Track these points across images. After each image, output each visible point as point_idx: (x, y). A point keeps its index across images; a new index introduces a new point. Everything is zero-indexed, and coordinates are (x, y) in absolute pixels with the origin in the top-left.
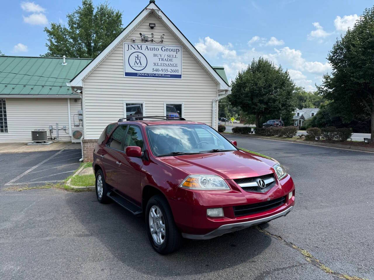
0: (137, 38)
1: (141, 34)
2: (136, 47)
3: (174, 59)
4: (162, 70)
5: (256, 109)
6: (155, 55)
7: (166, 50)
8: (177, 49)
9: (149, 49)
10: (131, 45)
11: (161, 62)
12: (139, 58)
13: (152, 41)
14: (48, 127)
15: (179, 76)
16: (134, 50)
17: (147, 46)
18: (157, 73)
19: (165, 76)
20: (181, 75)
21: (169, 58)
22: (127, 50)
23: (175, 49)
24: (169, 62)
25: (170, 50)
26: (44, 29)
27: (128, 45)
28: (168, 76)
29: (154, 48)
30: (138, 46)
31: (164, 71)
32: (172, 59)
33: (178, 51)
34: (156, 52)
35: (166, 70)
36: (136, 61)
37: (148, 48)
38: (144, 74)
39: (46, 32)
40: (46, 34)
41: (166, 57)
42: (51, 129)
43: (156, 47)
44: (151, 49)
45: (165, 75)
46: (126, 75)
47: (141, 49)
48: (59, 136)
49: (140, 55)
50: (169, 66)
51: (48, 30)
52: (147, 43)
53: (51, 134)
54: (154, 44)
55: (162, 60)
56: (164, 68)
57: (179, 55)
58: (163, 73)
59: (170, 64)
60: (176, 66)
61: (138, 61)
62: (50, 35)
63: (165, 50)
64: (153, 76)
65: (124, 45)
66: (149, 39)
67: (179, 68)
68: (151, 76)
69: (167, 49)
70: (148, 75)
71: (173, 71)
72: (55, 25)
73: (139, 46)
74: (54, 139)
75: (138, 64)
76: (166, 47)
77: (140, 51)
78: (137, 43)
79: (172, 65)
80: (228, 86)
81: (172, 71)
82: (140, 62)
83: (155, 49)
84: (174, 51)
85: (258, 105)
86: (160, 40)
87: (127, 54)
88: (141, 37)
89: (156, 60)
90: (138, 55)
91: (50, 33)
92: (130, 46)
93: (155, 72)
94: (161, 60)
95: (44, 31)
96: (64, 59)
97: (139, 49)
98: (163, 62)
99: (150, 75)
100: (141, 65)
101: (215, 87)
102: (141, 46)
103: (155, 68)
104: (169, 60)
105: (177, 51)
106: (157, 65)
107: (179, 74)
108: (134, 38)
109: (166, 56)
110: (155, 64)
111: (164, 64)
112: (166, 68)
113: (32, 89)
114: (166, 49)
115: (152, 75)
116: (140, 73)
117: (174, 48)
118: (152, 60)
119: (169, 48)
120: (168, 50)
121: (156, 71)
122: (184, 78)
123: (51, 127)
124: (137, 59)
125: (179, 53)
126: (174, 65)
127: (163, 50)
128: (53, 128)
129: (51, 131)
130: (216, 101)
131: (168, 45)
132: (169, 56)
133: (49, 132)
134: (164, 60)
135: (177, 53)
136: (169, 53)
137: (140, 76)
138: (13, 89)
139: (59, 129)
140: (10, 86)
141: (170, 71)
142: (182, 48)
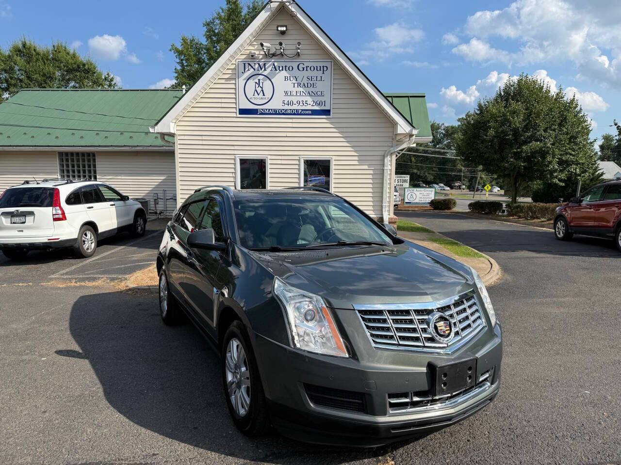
0: (258, 52)
1: (262, 45)
2: (257, 67)
3: (319, 84)
4: (298, 103)
6: (286, 79)
7: (305, 69)
8: (323, 67)
9: (277, 69)
10: (249, 64)
11: (297, 89)
13: (282, 54)
14: (152, 195)
15: (327, 112)
16: (252, 72)
17: (274, 65)
18: (290, 107)
19: (303, 113)
20: (329, 111)
21: (310, 82)
22: (243, 73)
23: (320, 67)
24: (310, 89)
25: (312, 69)
26: (171, 47)
27: (245, 64)
28: (307, 112)
29: (286, 66)
30: (259, 64)
31: (301, 104)
32: (315, 84)
33: (325, 68)
34: (288, 73)
35: (304, 103)
36: (256, 90)
38: (269, 110)
39: (173, 51)
41: (305, 81)
42: (156, 198)
43: (288, 65)
44: (281, 69)
45: (302, 110)
46: (240, 114)
47: (265, 70)
48: (168, 209)
49: (263, 79)
50: (310, 96)
51: (176, 48)
52: (274, 59)
53: (157, 206)
54: (286, 60)
55: (299, 85)
56: (300, 99)
57: (327, 75)
58: (300, 108)
59: (311, 93)
60: (322, 95)
61: (259, 90)
62: (179, 55)
63: (303, 68)
64: (283, 114)
65: (237, 64)
66: (278, 52)
67: (326, 98)
68: (279, 114)
69: (307, 67)
70: (276, 112)
71: (317, 104)
72: (187, 40)
73: (262, 64)
74: (160, 213)
75: (258, 95)
76: (306, 64)
77: (260, 72)
78: (258, 60)
79: (316, 94)
80: (412, 128)
81: (315, 104)
82: (262, 90)
83: (287, 69)
84: (319, 69)
86: (295, 52)
87: (243, 79)
88: (263, 49)
89: (289, 86)
90: (259, 80)
92: (247, 65)
93: (286, 107)
94: (296, 85)
95: (170, 50)
97: (261, 69)
99: (279, 111)
100: (264, 95)
101: (390, 130)
102: (265, 64)
103: (287, 99)
104: (309, 85)
105: (323, 69)
106: (289, 94)
107: (327, 108)
108: (252, 52)
109: (305, 79)
110: (286, 93)
111: (301, 92)
112: (304, 99)
113: (131, 137)
114: (305, 66)
115: (281, 111)
116: (262, 109)
117: (318, 64)
119: (310, 64)
120: (309, 68)
121: (288, 104)
122: (335, 116)
123: (156, 195)
124: (257, 86)
125: (328, 73)
126: (319, 93)
127: (301, 69)
128: (159, 197)
129: (156, 202)
130: (392, 154)
131: (308, 61)
132: (310, 78)
133: (153, 203)
134: (301, 85)
135: (323, 73)
136: (310, 73)
137: (262, 114)
138: (106, 138)
139: (167, 199)
140: (103, 135)
141: (312, 103)
142: (333, 64)
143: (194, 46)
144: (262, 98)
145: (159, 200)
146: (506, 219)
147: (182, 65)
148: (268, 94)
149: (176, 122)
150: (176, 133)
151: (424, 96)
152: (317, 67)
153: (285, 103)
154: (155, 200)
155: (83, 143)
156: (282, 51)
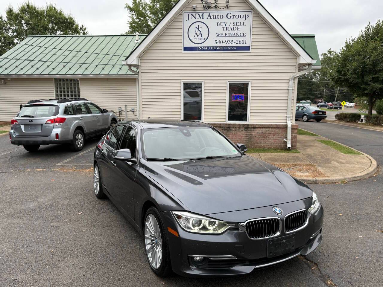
0: (198, 6)
2: (197, 16)
3: (242, 28)
4: (226, 41)
5: (367, 89)
6: (218, 24)
7: (232, 17)
8: (245, 15)
9: (212, 17)
10: (192, 14)
11: (225, 32)
12: (200, 29)
13: (216, 7)
14: (118, 108)
15: (248, 48)
16: (194, 20)
17: (209, 14)
18: (220, 45)
19: (230, 49)
20: (249, 47)
21: (235, 26)
22: (187, 21)
23: (243, 15)
24: (236, 32)
25: (237, 17)
26: (125, 6)
27: (188, 14)
28: (233, 48)
29: (218, 16)
30: (199, 14)
31: (229, 42)
32: (239, 28)
33: (247, 17)
34: (219, 21)
35: (231, 41)
36: (196, 33)
37: (210, 17)
38: (205, 47)
39: (127, 8)
40: (127, 11)
41: (232, 26)
42: (120, 111)
43: (220, 14)
44: (214, 17)
45: (229, 47)
46: (184, 50)
47: (203, 18)
48: (128, 118)
49: (201, 25)
50: (235, 36)
51: (129, 6)
52: (210, 10)
53: (121, 116)
54: (218, 11)
55: (227, 29)
56: (228, 39)
57: (248, 21)
58: (228, 45)
59: (236, 34)
60: (244, 36)
61: (198, 33)
62: (131, 11)
63: (231, 17)
64: (215, 50)
65: (183, 15)
66: (213, 5)
67: (247, 38)
68: (212, 50)
69: (233, 16)
70: (210, 49)
71: (240, 42)
73: (201, 15)
75: (198, 36)
76: (233, 14)
77: (201, 20)
78: (198, 11)
79: (239, 35)
80: (311, 59)
81: (238, 42)
82: (201, 33)
84: (242, 17)
85: (370, 84)
86: (225, 5)
87: (187, 24)
88: (202, 3)
89: (220, 30)
90: (199, 26)
91: (131, 9)
92: (190, 15)
93: (218, 45)
94: (225, 29)
95: (125, 8)
96: (137, 35)
97: (200, 18)
98: (228, 32)
99: (212, 48)
100: (202, 37)
101: (294, 61)
102: (203, 14)
103: (218, 39)
104: (235, 29)
105: (245, 16)
106: (220, 36)
107: (247, 45)
108: (194, 6)
109: (232, 24)
110: (218, 35)
111: (229, 34)
112: (231, 39)
113: (103, 68)
114: (232, 15)
115: (214, 48)
116: (200, 47)
117: (242, 14)
118: (215, 29)
119: (235, 14)
120: (234, 17)
121: (219, 43)
122: (253, 51)
123: (120, 108)
124: (197, 30)
125: (248, 20)
126: (242, 35)
127: (229, 17)
128: (122, 110)
129: (120, 113)
130: (295, 78)
131: (234, 11)
132: (236, 24)
133: (118, 114)
134: (229, 29)
135: (245, 20)
136: (235, 20)
137: (200, 50)
138: (86, 68)
139: (127, 111)
140: (85, 66)
141: (236, 42)
142: (252, 13)
143: (141, 5)
144: (200, 39)
145: (122, 112)
146: (365, 126)
147: (133, 19)
148: (205, 35)
149: (140, 57)
150: (139, 65)
151: (314, 37)
152: (241, 15)
153: (217, 41)
154: (119, 111)
155: (71, 72)
156: (216, 4)
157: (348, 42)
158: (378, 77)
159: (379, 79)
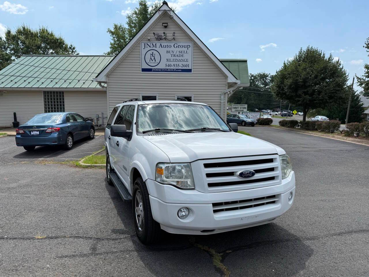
0: (152, 37)
1: (154, 34)
2: (151, 45)
3: (185, 55)
4: (174, 65)
6: (167, 52)
7: (178, 47)
8: (188, 45)
9: (163, 46)
10: (147, 44)
11: (173, 58)
12: (154, 55)
13: (165, 39)
14: (95, 115)
15: (190, 71)
16: (149, 48)
17: (161, 44)
18: (169, 68)
19: (177, 71)
21: (180, 54)
22: (144, 49)
23: (186, 46)
24: (181, 58)
25: (182, 46)
27: (145, 44)
28: (179, 70)
29: (167, 45)
30: (153, 44)
31: (176, 66)
32: (183, 55)
33: (189, 47)
34: (168, 49)
35: (177, 65)
36: (151, 58)
37: (161, 46)
38: (158, 69)
39: (109, 32)
40: (109, 35)
42: (98, 117)
43: (169, 44)
44: (165, 47)
45: (176, 69)
46: (142, 71)
47: (156, 47)
48: (104, 123)
49: (155, 52)
50: (181, 61)
51: (110, 31)
52: (161, 41)
53: (98, 122)
54: (167, 42)
55: (174, 56)
56: (175, 63)
60: (187, 61)
61: (153, 58)
62: (112, 35)
63: (177, 46)
65: (141, 44)
66: (163, 37)
67: (190, 63)
69: (179, 46)
70: (162, 70)
72: (117, 26)
73: (154, 44)
74: (100, 126)
75: (152, 61)
76: (178, 44)
77: (154, 48)
78: (152, 42)
79: (183, 61)
81: (183, 66)
82: (155, 58)
83: (168, 47)
84: (185, 47)
86: (172, 38)
87: (144, 52)
88: (155, 36)
89: (169, 56)
90: (153, 53)
91: (113, 33)
92: (146, 44)
93: (168, 68)
94: (173, 56)
97: (154, 47)
98: (175, 58)
100: (155, 61)
101: (224, 80)
102: (156, 44)
103: (168, 63)
104: (180, 56)
106: (169, 61)
107: (190, 68)
108: (149, 38)
109: (178, 52)
110: (167, 60)
111: (176, 60)
112: (177, 63)
113: (84, 83)
114: (178, 45)
115: (165, 70)
116: (154, 69)
117: (185, 44)
118: (165, 56)
119: (180, 44)
120: (180, 46)
121: (169, 66)
122: (194, 72)
124: (152, 56)
125: (190, 49)
126: (185, 60)
127: (176, 47)
128: (99, 117)
129: (98, 119)
130: (225, 93)
131: (180, 42)
132: (181, 52)
133: (96, 120)
134: (176, 56)
135: (188, 49)
136: (180, 49)
137: (154, 71)
138: (70, 83)
139: (104, 118)
140: (68, 81)
141: (182, 65)
142: (193, 44)
143: (121, 29)
144: (154, 63)
145: (100, 118)
146: (300, 131)
147: (114, 41)
148: (158, 61)
149: (108, 76)
150: (107, 81)
151: (247, 61)
152: (184, 46)
153: (167, 65)
155: (57, 86)
156: (165, 37)
157: (286, 63)
158: (307, 91)
159: (308, 93)
